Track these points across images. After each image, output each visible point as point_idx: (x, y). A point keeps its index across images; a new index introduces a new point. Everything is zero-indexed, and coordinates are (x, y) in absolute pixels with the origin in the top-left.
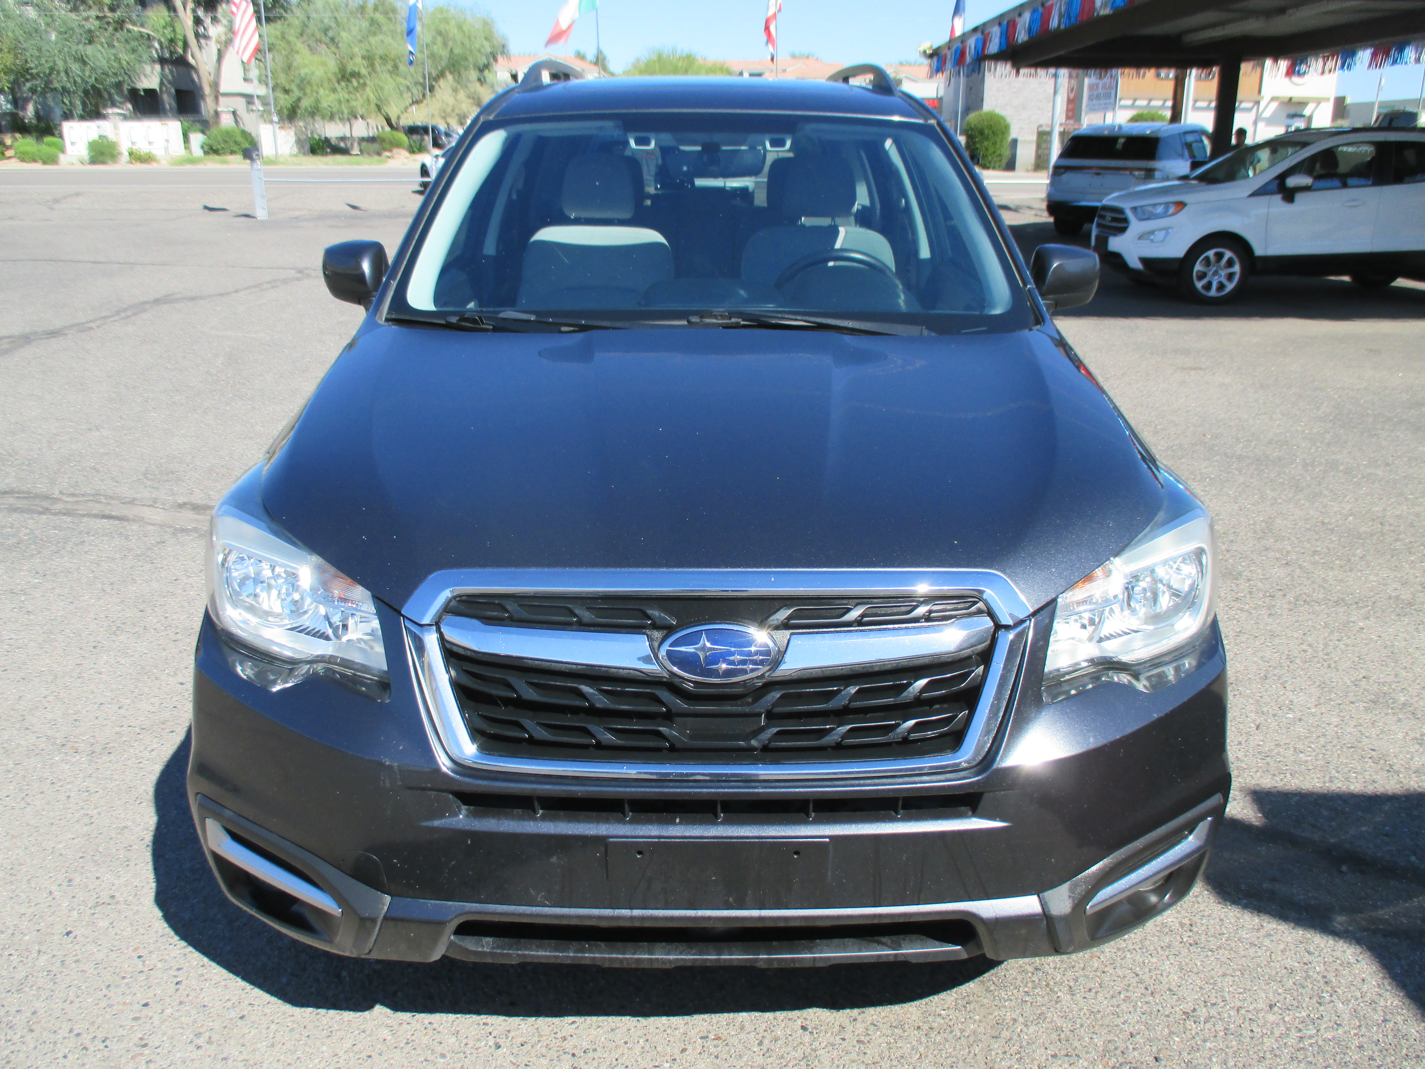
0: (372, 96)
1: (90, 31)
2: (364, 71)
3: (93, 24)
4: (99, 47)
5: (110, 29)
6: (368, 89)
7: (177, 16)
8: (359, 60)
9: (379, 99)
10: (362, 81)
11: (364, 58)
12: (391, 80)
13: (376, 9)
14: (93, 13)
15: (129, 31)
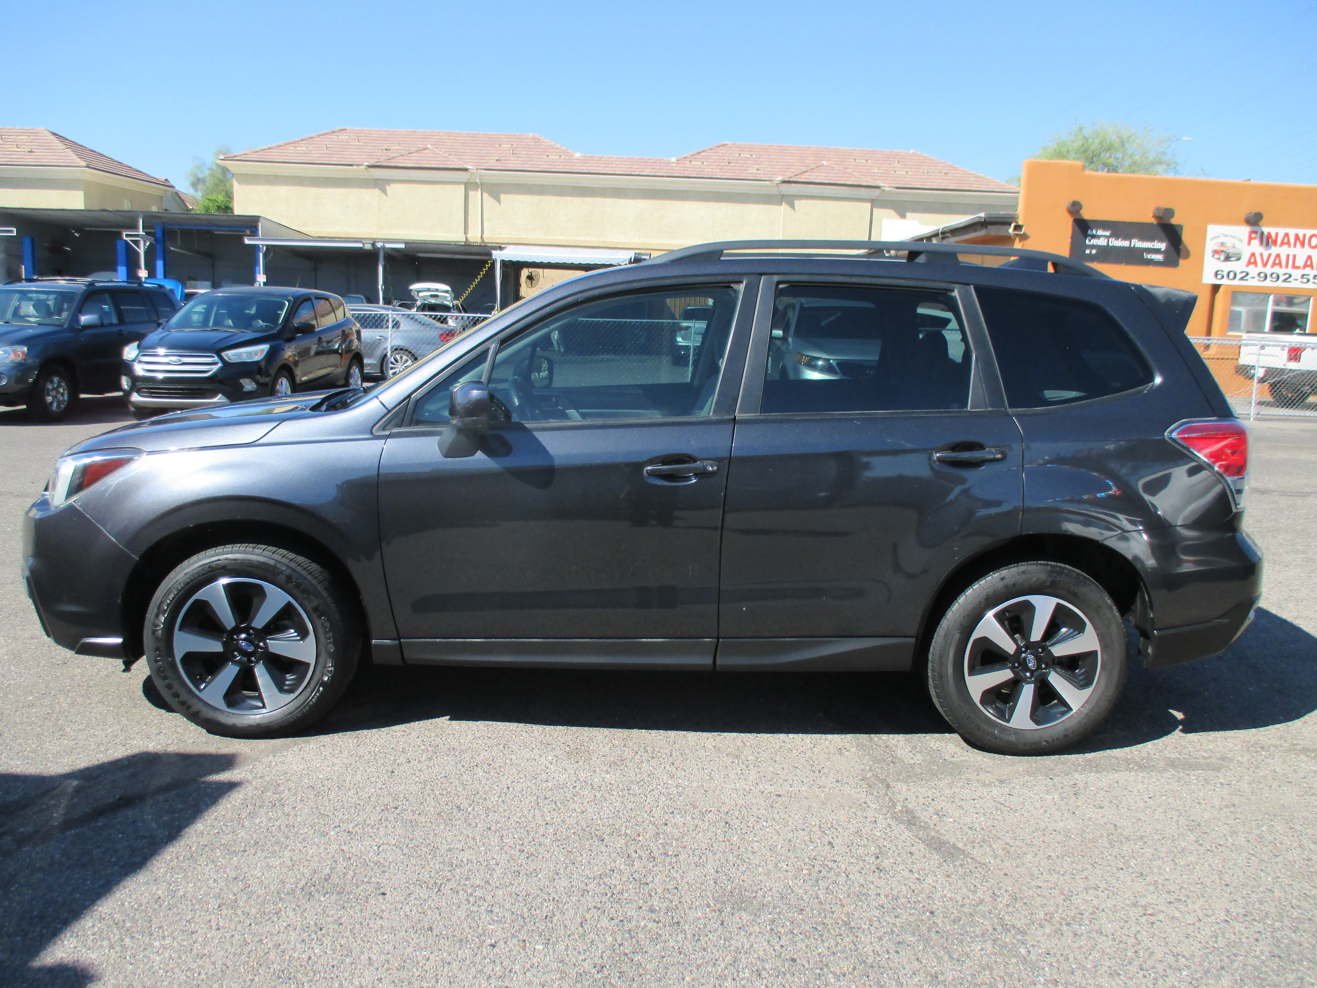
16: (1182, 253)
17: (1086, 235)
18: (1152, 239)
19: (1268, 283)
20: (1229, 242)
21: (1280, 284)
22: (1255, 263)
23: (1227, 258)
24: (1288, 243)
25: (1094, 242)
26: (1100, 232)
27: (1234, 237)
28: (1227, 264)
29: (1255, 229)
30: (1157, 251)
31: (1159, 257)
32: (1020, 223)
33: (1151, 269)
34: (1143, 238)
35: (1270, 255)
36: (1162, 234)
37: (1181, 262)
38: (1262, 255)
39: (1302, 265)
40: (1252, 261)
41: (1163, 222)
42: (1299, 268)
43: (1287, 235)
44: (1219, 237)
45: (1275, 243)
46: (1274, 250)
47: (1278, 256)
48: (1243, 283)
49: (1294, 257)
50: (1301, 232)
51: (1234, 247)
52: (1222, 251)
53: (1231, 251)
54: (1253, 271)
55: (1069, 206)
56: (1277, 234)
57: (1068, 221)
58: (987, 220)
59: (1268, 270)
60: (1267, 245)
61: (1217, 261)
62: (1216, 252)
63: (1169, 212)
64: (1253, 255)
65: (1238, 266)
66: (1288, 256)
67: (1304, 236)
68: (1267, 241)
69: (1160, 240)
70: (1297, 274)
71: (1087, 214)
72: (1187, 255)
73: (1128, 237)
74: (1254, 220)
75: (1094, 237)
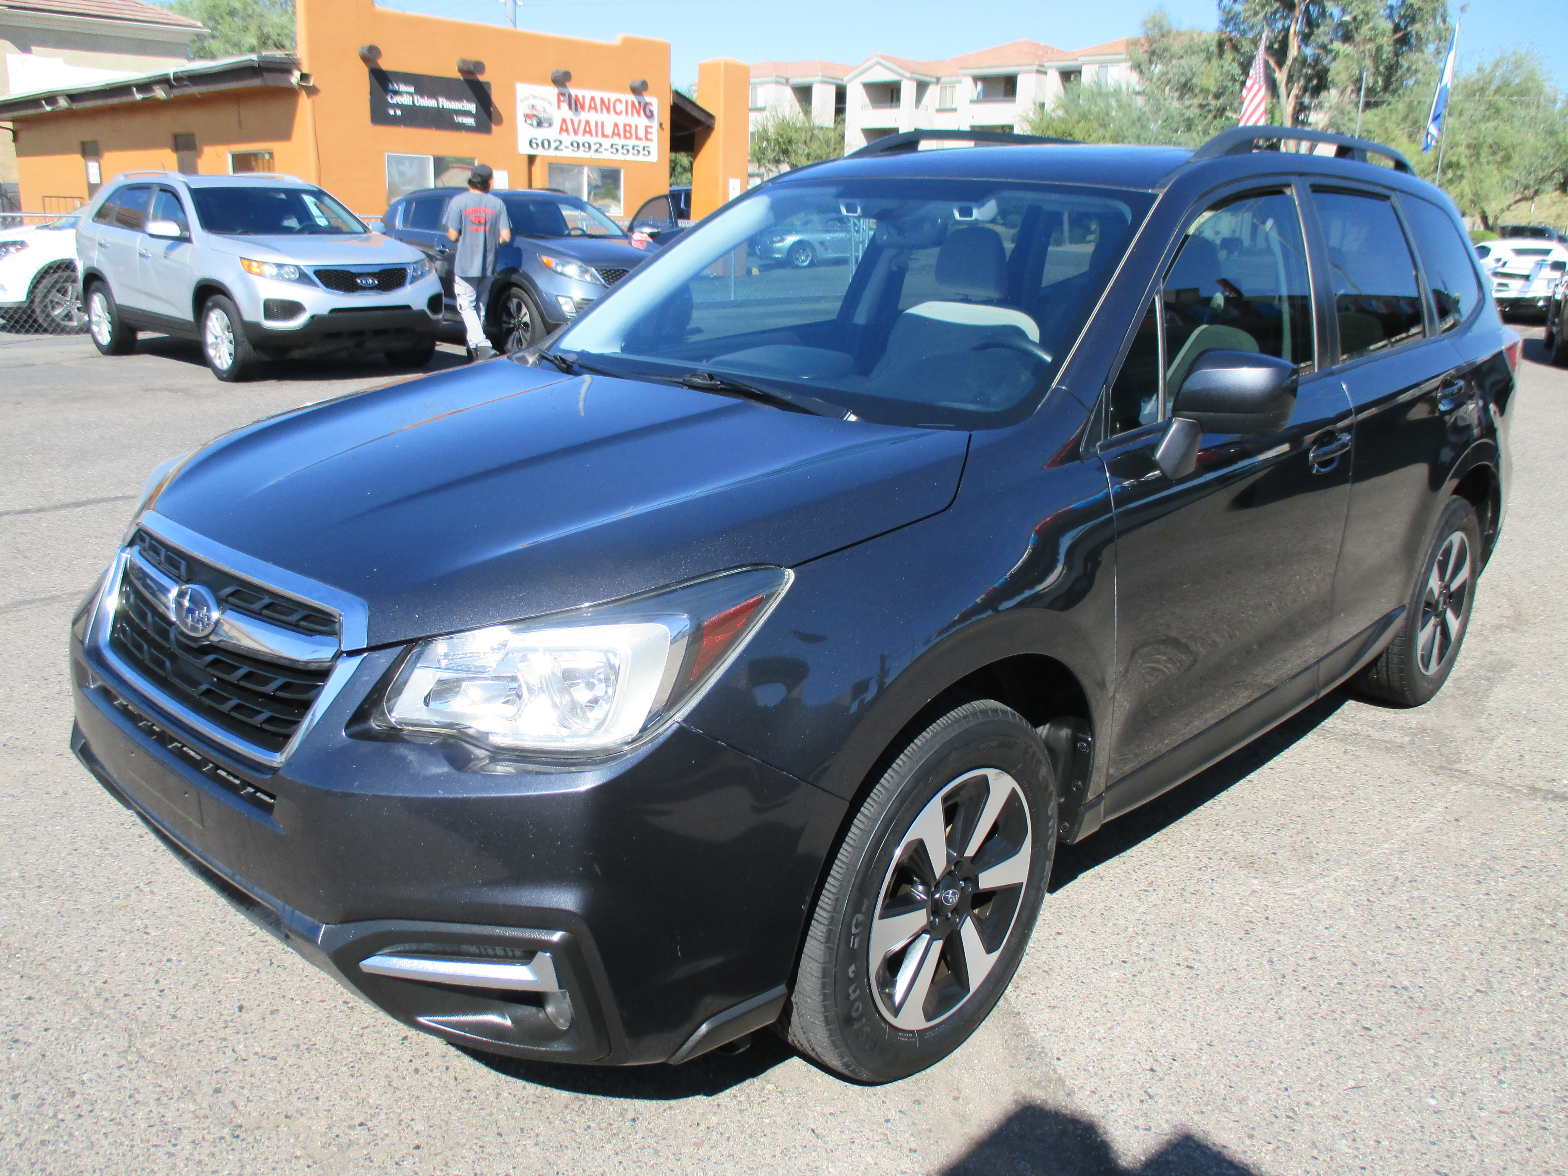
0: (1467, 190)
1: (1188, 119)
2: (1464, 162)
3: (1193, 112)
4: (1194, 135)
5: (1210, 117)
6: (1464, 182)
7: (1279, 102)
8: (1462, 149)
9: (1476, 194)
10: (1459, 173)
11: (1468, 146)
12: (1495, 172)
13: (1498, 91)
14: (1196, 102)
15: (1227, 119)
16: (493, 116)
17: (386, 90)
18: (459, 98)
19: (581, 154)
20: (539, 104)
21: (592, 155)
22: (567, 131)
23: (540, 124)
24: (595, 109)
25: (397, 100)
26: (403, 88)
27: (544, 100)
28: (540, 130)
29: (563, 90)
30: (467, 113)
31: (470, 121)
32: (305, 71)
33: (464, 136)
34: (450, 97)
35: (580, 121)
36: (470, 93)
37: (494, 128)
38: (572, 121)
39: (610, 134)
40: (563, 129)
41: (470, 77)
42: (607, 136)
43: (593, 99)
44: (529, 98)
45: (583, 108)
46: (584, 116)
47: (587, 122)
48: (559, 154)
49: (602, 124)
50: (606, 96)
51: (545, 111)
52: (534, 115)
53: (542, 115)
54: (567, 139)
55: (365, 52)
56: (584, 98)
57: (363, 73)
58: (262, 65)
59: (580, 139)
60: (576, 109)
61: (530, 127)
62: (527, 116)
63: (479, 67)
64: (564, 121)
65: (551, 133)
66: (596, 123)
67: (609, 100)
68: (575, 105)
69: (469, 100)
70: (607, 143)
71: (385, 64)
72: (499, 121)
73: (433, 95)
74: (561, 80)
75: (396, 93)
